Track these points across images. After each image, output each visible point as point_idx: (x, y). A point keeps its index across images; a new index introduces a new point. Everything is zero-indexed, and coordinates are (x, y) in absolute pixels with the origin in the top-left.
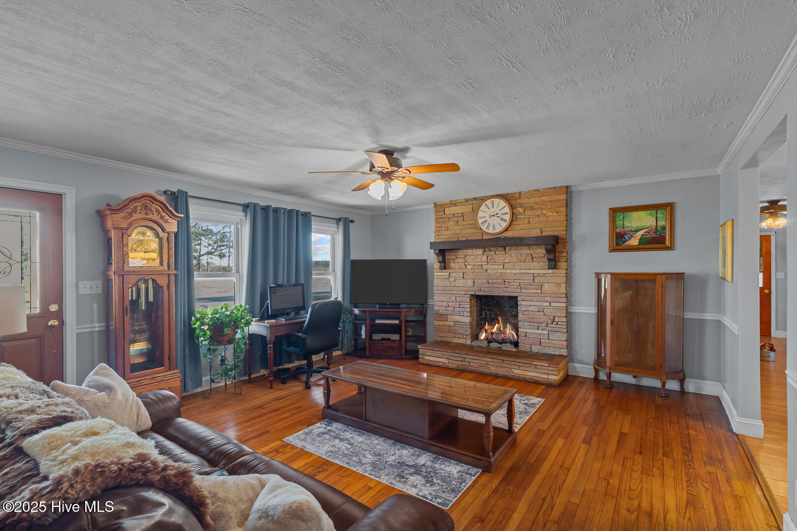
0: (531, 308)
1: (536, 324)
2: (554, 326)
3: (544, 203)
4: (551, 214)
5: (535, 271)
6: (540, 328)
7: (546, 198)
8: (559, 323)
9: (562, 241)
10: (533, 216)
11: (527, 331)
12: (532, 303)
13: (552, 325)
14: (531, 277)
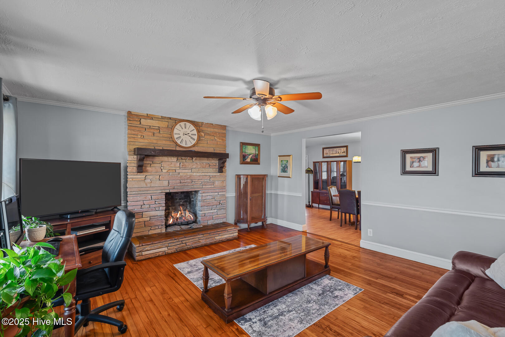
0: (208, 197)
1: (211, 207)
2: (220, 206)
3: (216, 133)
4: (219, 140)
5: (211, 174)
6: (213, 209)
7: (216, 130)
8: (222, 204)
10: (210, 140)
11: (206, 212)
12: (209, 194)
13: (219, 206)
14: (208, 178)
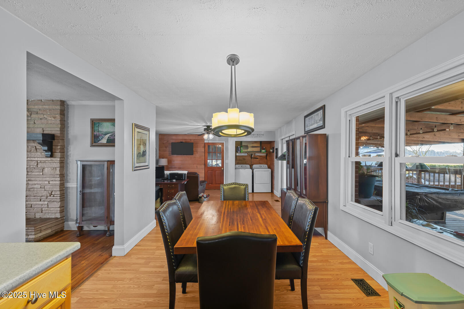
0: (36, 186)
1: (39, 198)
2: (52, 198)
3: (45, 110)
4: (50, 118)
5: (39, 159)
6: (42, 200)
7: (47, 107)
8: (55, 196)
9: (58, 138)
10: (38, 119)
11: (32, 203)
12: (36, 182)
13: (50, 198)
14: (35, 163)
